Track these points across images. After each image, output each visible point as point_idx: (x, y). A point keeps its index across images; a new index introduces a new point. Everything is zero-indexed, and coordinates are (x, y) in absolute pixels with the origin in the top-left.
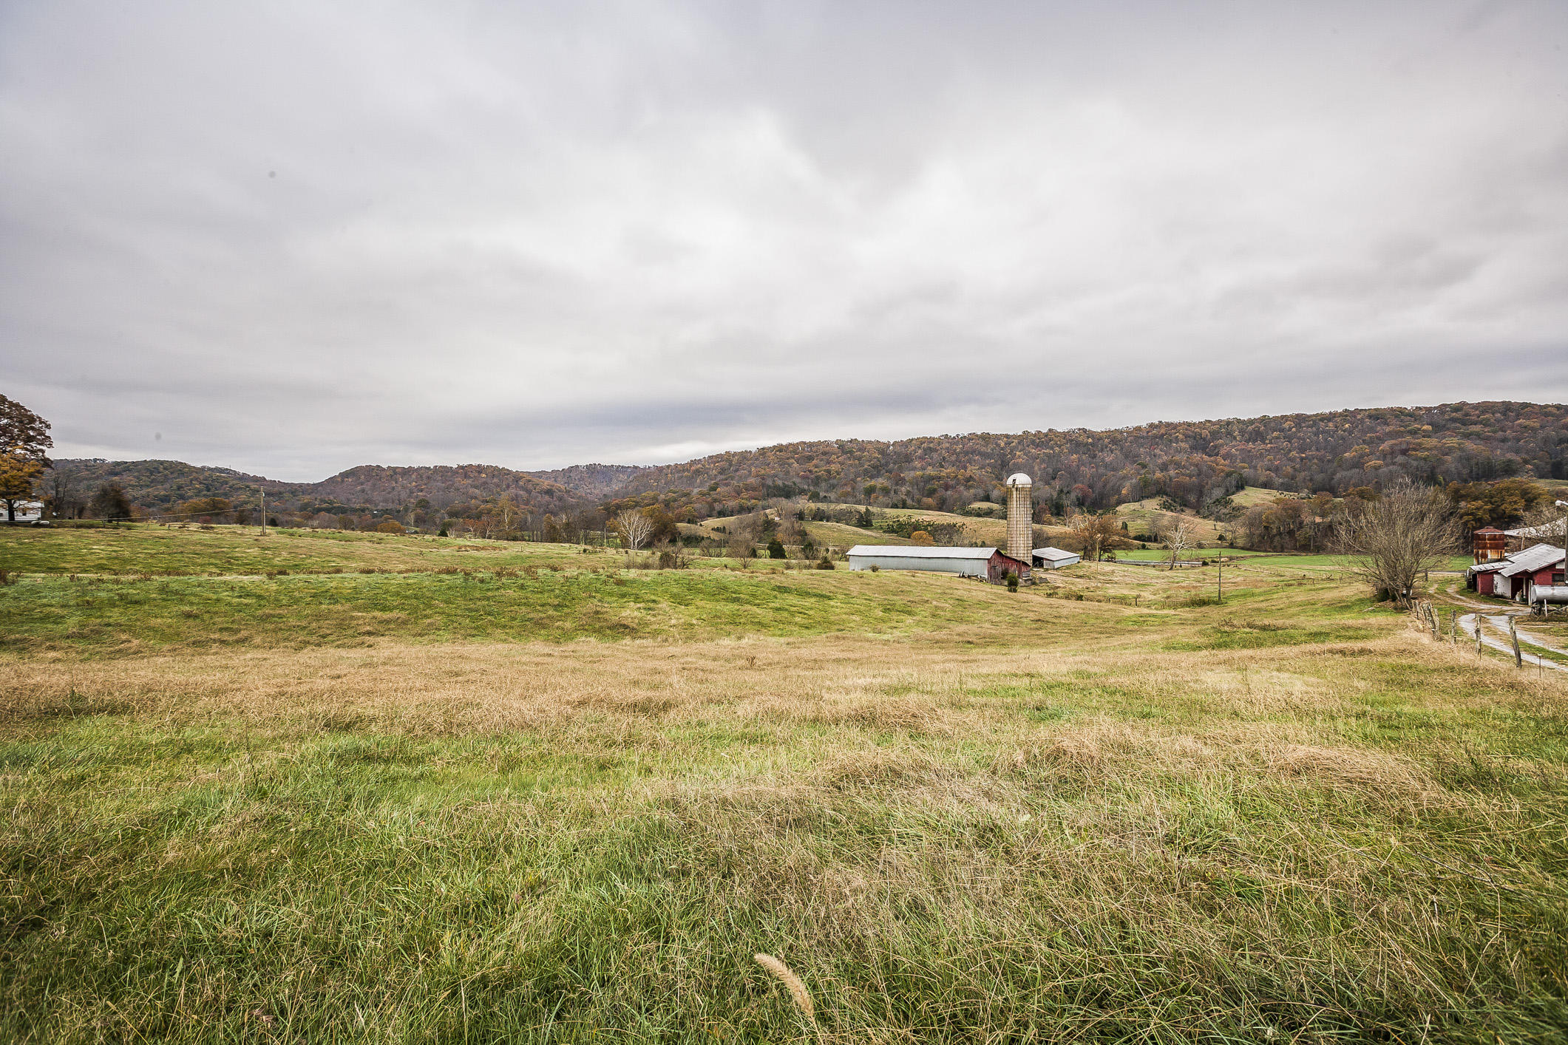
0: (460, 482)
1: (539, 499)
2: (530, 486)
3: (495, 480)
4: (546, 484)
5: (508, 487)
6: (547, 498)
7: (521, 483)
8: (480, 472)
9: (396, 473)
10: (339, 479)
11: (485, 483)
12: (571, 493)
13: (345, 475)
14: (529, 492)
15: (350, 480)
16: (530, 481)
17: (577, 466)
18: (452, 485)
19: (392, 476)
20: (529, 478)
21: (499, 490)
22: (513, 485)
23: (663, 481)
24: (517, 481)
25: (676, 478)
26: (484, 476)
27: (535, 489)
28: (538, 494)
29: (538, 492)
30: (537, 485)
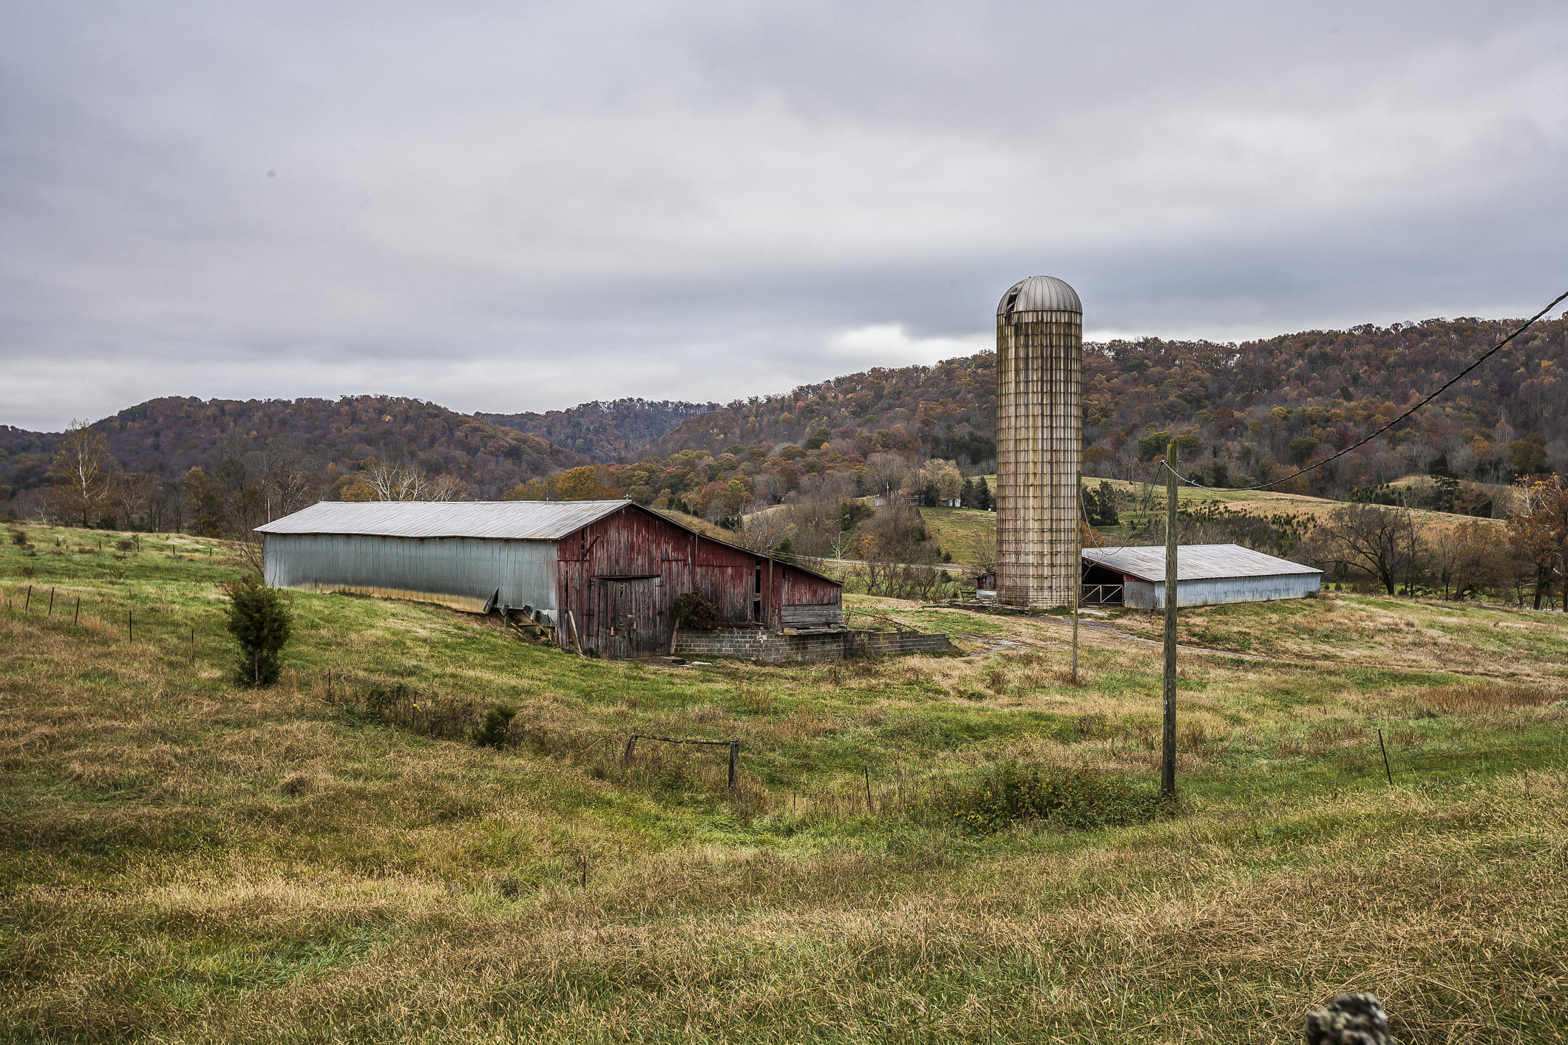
0: (339, 430)
1: (492, 466)
2: (475, 440)
3: (409, 427)
4: (510, 437)
5: (433, 442)
6: (508, 464)
7: (459, 434)
8: (382, 412)
9: (223, 411)
10: (116, 424)
11: (388, 433)
12: (561, 457)
13: (125, 416)
14: (472, 451)
15: (137, 425)
16: (476, 430)
17: (596, 404)
18: (323, 437)
19: (215, 418)
20: (476, 424)
21: (413, 447)
22: (444, 439)
23: (737, 431)
24: (451, 430)
25: (764, 423)
26: (388, 418)
27: (485, 446)
28: (490, 457)
29: (492, 453)
30: (491, 437)
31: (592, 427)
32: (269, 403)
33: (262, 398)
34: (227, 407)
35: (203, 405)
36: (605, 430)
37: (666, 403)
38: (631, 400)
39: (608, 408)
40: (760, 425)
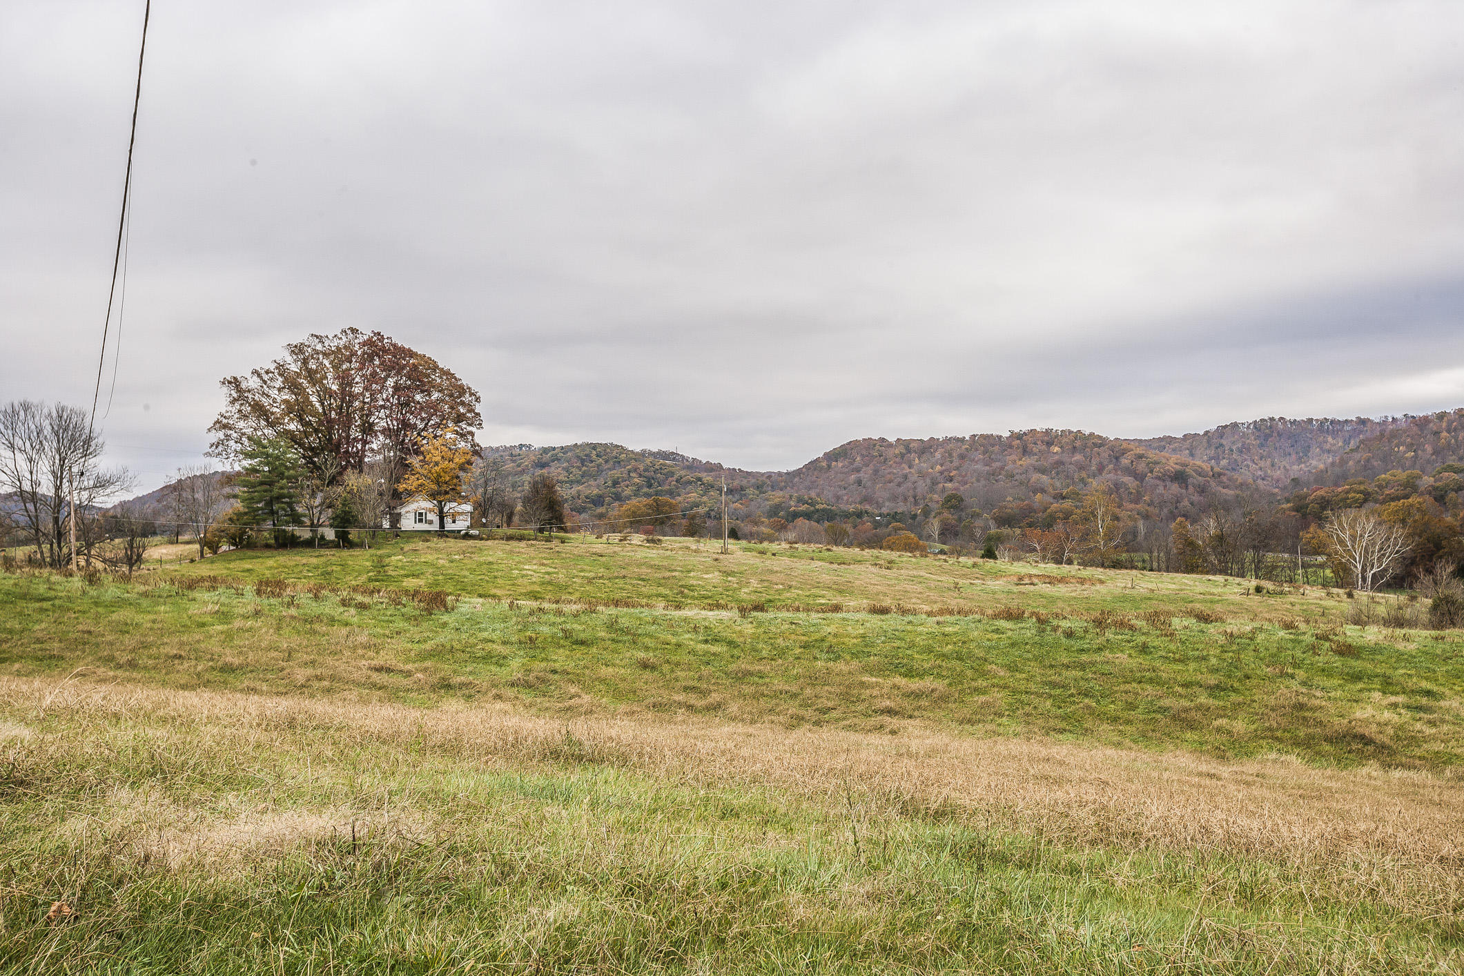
0: (1014, 462)
1: (1161, 490)
2: (1141, 467)
3: (1078, 457)
4: (1172, 461)
5: (1101, 469)
6: (1175, 488)
7: (1125, 461)
8: (1049, 444)
9: (909, 450)
10: (824, 464)
11: (1060, 463)
12: (1224, 479)
13: (832, 456)
14: (1140, 477)
15: (840, 465)
16: (1140, 457)
17: (1235, 425)
18: (1002, 468)
19: (902, 455)
20: (1139, 451)
21: (1084, 474)
22: (1111, 466)
23: (1429, 448)
24: (1117, 458)
25: (1460, 438)
26: (1056, 449)
27: (1151, 472)
28: (1158, 482)
29: (1158, 478)
30: (1156, 463)
31: (1234, 448)
32: (948, 440)
33: (940, 436)
34: (911, 446)
35: (890, 445)
36: (1249, 450)
37: (1310, 420)
38: (1272, 419)
39: (1248, 427)
40: (1456, 441)
